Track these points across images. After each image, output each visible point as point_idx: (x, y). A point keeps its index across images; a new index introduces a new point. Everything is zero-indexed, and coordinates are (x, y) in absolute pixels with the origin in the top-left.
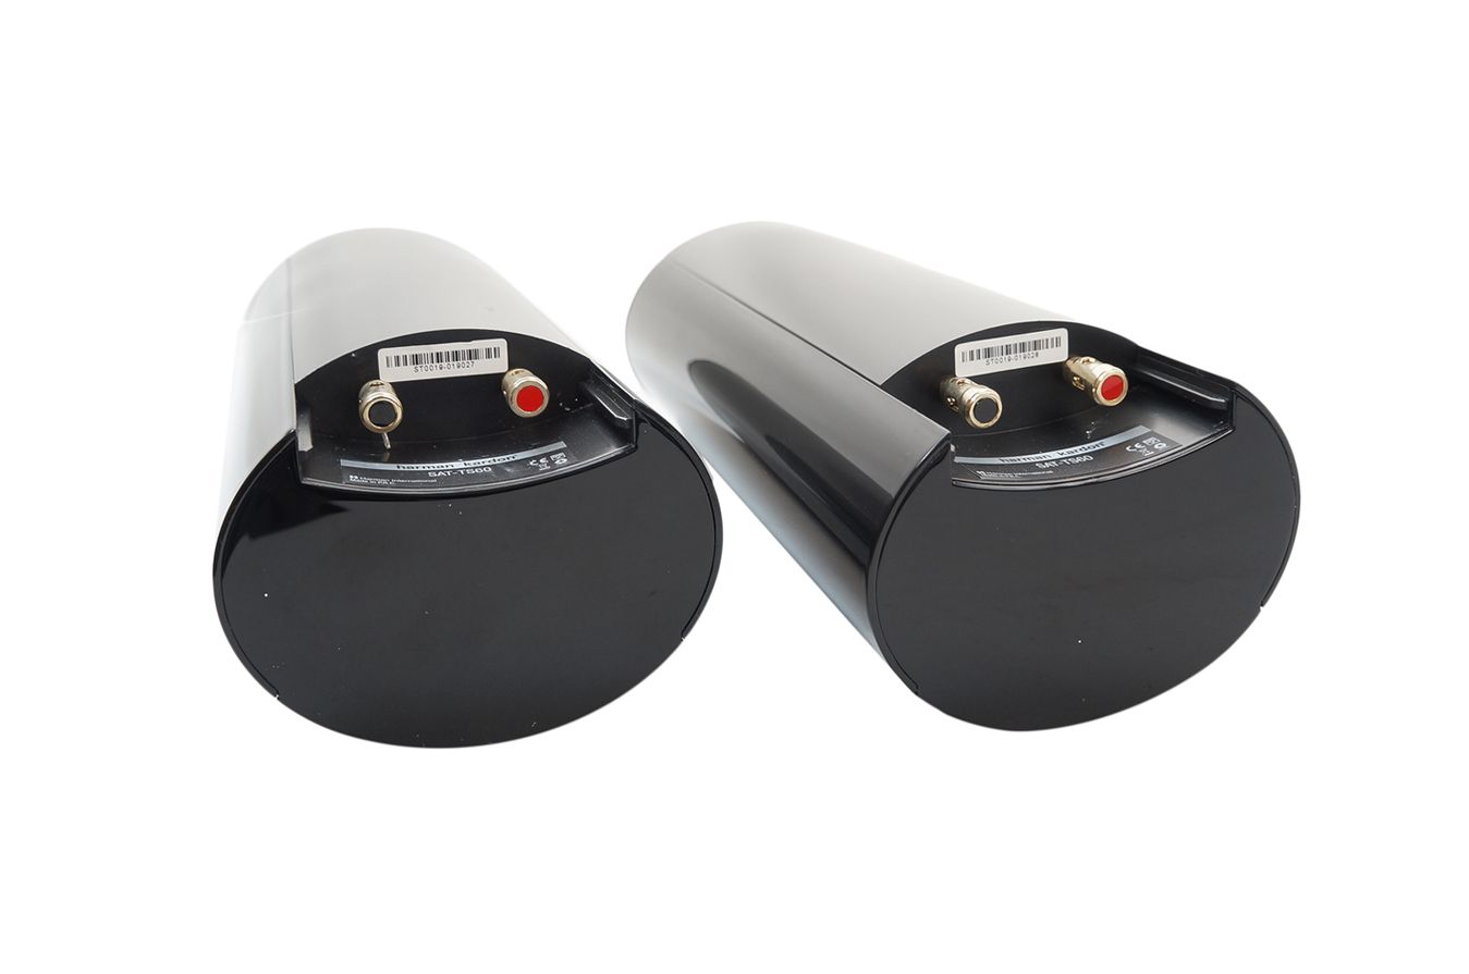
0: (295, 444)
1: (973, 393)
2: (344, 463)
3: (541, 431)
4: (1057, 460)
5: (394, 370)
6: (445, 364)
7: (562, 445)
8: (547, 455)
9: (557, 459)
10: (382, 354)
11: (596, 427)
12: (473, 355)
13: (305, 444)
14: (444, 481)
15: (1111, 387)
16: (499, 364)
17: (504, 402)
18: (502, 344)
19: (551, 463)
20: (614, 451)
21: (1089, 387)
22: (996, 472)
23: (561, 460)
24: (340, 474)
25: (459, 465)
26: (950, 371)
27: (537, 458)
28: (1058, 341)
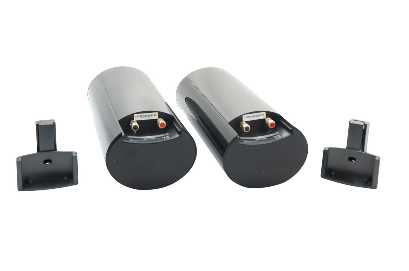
0: (122, 135)
1: (245, 125)
2: (129, 137)
3: (164, 131)
4: (260, 139)
5: (137, 118)
6: (146, 117)
7: (168, 134)
8: (165, 136)
9: (167, 137)
10: (135, 115)
11: (174, 130)
12: (152, 115)
13: (123, 134)
14: (147, 141)
15: (272, 125)
16: (156, 117)
17: (157, 125)
18: (157, 113)
19: (166, 138)
20: (177, 136)
21: (268, 124)
22: (247, 141)
23: (168, 137)
24: (128, 139)
25: (149, 137)
26: (241, 120)
27: (163, 136)
28: (264, 115)
